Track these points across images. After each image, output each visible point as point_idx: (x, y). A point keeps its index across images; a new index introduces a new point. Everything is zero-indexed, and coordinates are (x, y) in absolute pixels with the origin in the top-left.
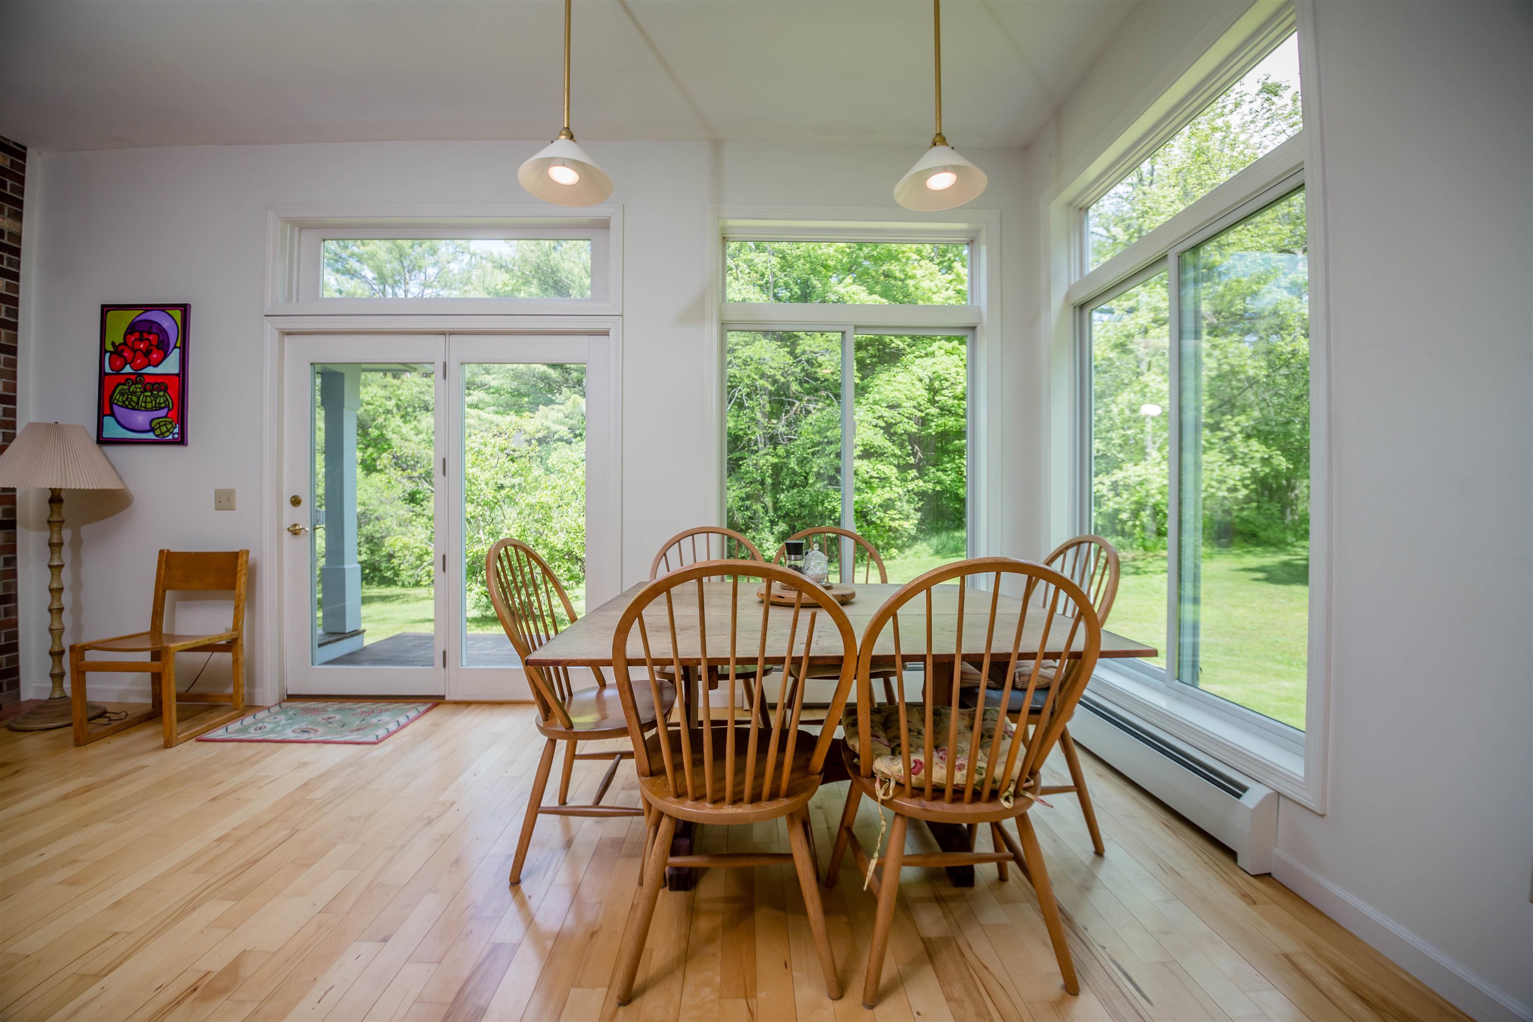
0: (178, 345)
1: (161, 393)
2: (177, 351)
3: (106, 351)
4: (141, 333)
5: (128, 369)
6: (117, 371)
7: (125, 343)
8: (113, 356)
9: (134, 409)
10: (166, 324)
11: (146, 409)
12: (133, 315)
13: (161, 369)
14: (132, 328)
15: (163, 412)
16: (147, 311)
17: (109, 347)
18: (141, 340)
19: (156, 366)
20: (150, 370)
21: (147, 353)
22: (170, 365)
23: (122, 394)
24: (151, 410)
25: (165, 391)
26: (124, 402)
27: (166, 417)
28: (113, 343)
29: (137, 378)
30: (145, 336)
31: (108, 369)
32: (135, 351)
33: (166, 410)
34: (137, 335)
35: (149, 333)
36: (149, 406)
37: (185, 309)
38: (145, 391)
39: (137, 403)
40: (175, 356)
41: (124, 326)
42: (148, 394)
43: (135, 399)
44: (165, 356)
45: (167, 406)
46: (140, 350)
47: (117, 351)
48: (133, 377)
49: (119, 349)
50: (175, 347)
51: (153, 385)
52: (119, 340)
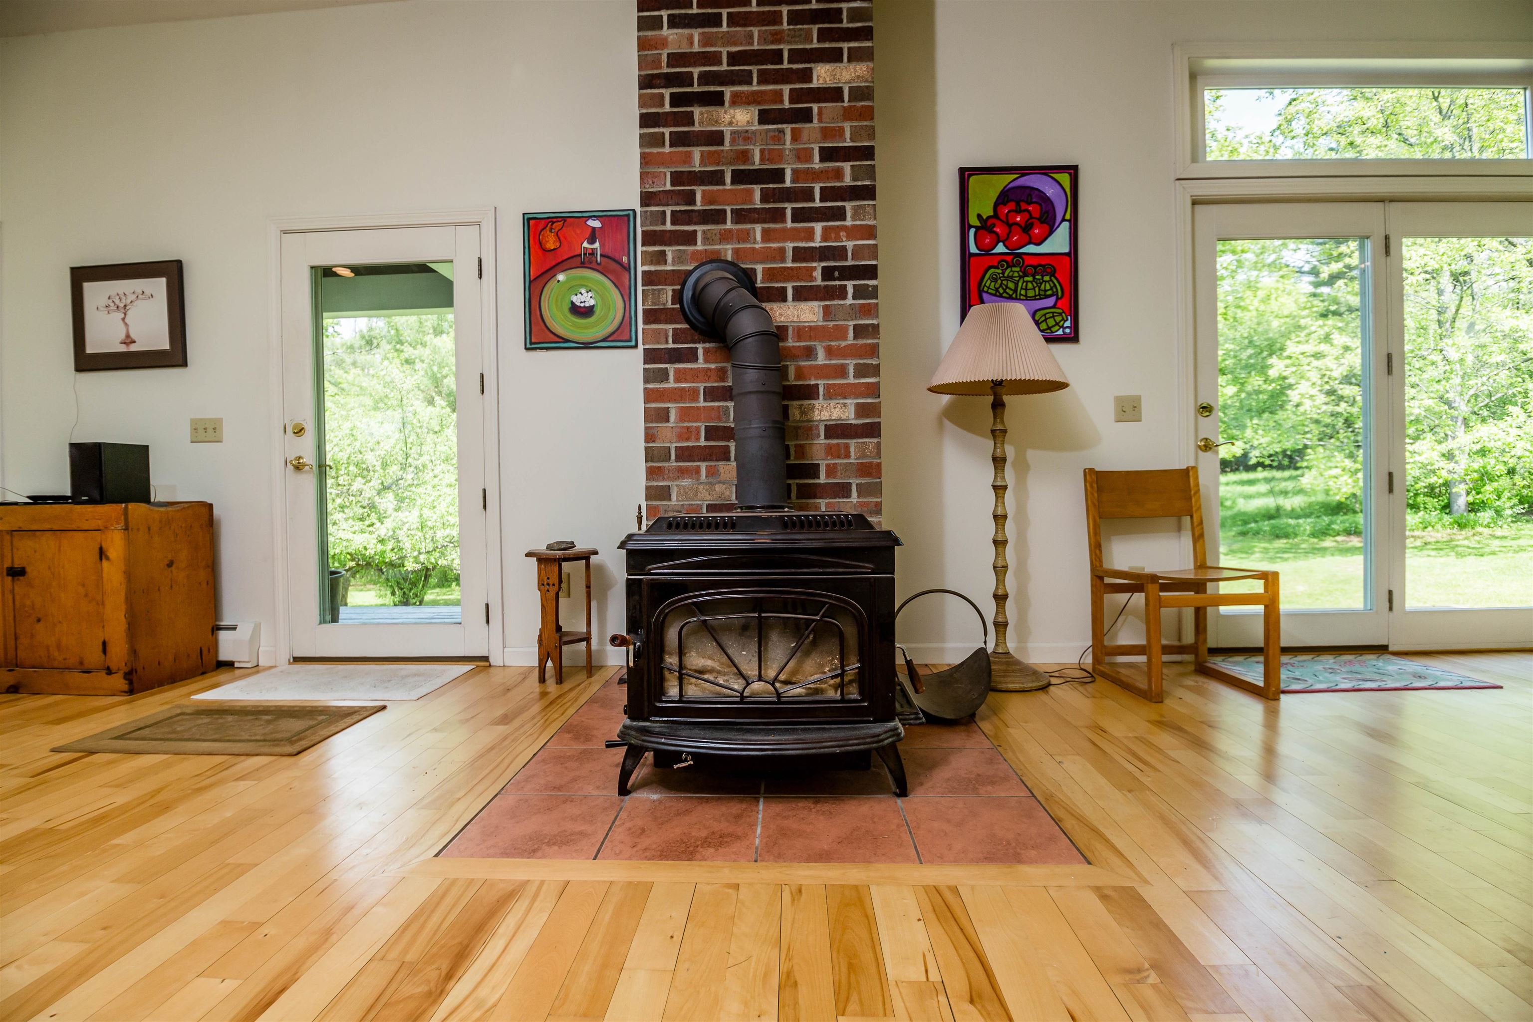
0: (1068, 217)
1: (1047, 278)
2: (1066, 225)
3: (971, 227)
4: (1018, 204)
5: (1000, 248)
6: (986, 250)
7: (996, 215)
8: (981, 232)
9: (1010, 298)
10: (1050, 191)
11: (1027, 298)
12: (1005, 180)
13: (1046, 248)
14: (1004, 197)
15: (1050, 302)
16: (1023, 175)
17: (974, 221)
18: (1019, 212)
19: (1039, 244)
20: (1031, 249)
21: (1026, 228)
22: (1057, 243)
23: (995, 280)
24: (1034, 298)
25: (1053, 274)
26: (997, 290)
27: (1054, 307)
28: (979, 216)
29: (1014, 259)
30: (1024, 206)
31: (973, 249)
32: (1010, 225)
33: (1053, 299)
34: (1012, 205)
35: (1029, 203)
36: (1031, 293)
37: (1073, 171)
38: (1026, 275)
39: (1015, 291)
40: (1062, 232)
41: (994, 195)
42: (1030, 279)
43: (1011, 285)
44: (1051, 232)
45: (1055, 294)
46: (1017, 224)
47: (985, 225)
48: (1009, 258)
49: (989, 223)
50: (1064, 220)
51: (1035, 267)
52: (988, 212)
